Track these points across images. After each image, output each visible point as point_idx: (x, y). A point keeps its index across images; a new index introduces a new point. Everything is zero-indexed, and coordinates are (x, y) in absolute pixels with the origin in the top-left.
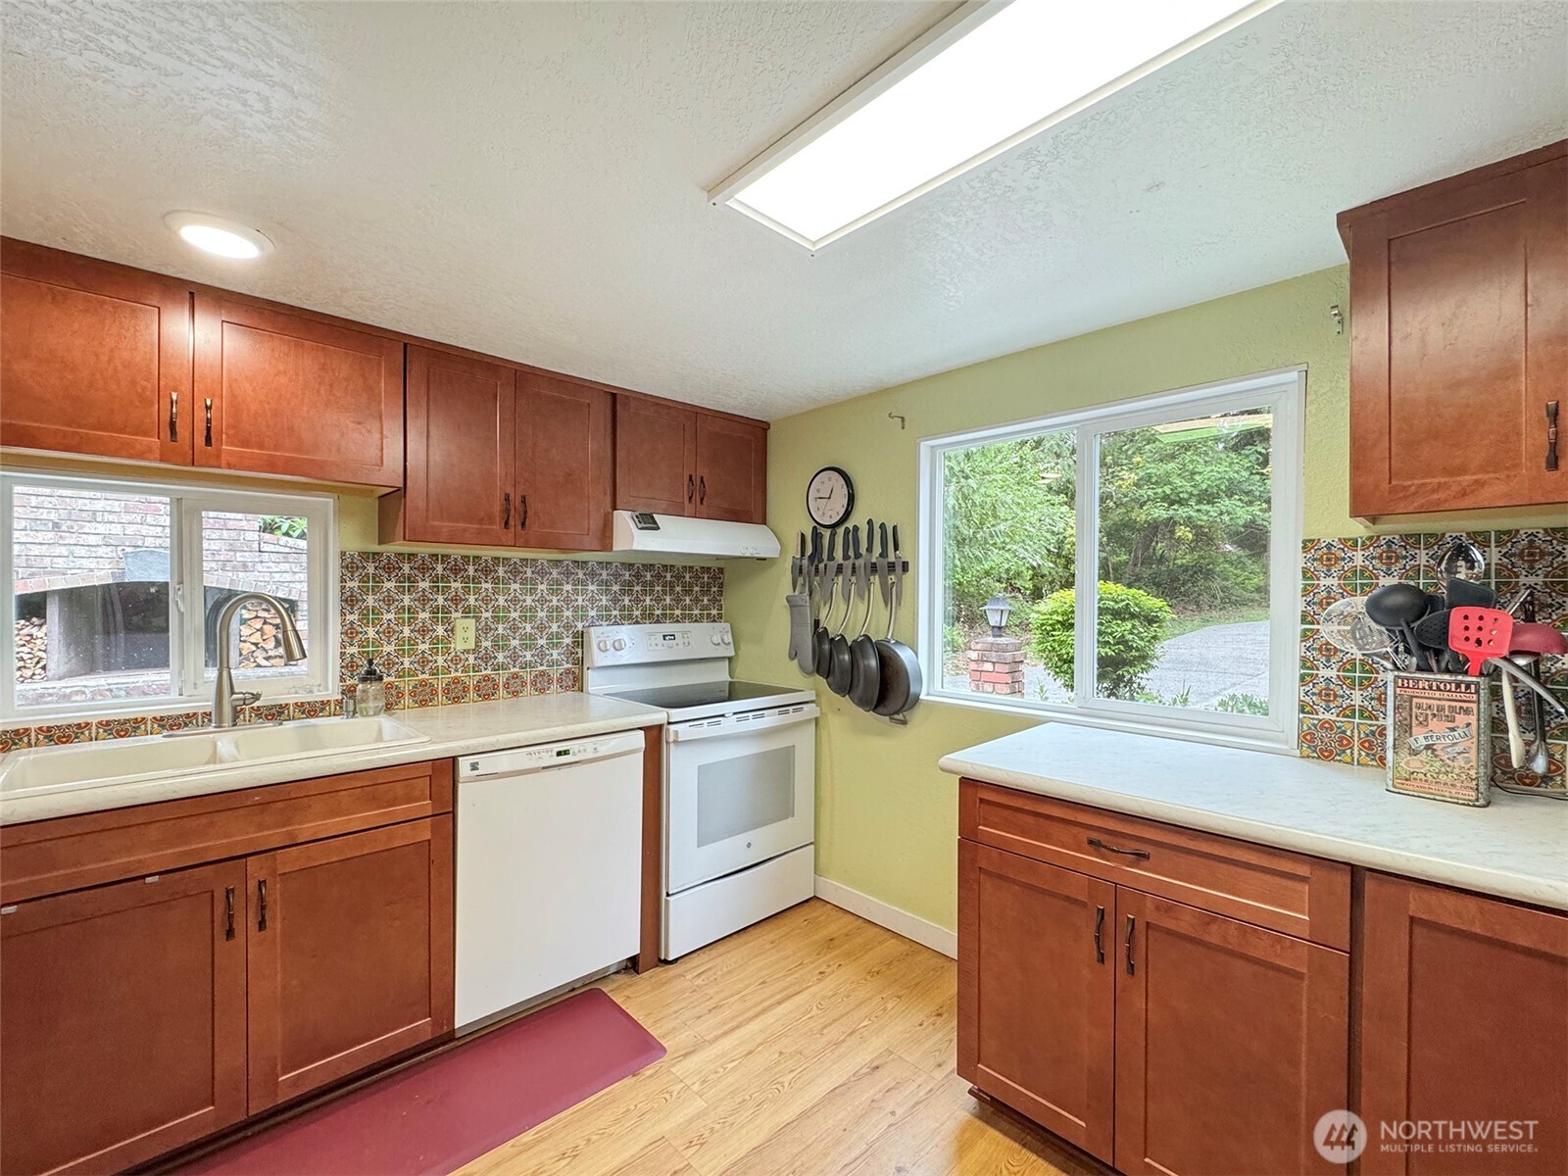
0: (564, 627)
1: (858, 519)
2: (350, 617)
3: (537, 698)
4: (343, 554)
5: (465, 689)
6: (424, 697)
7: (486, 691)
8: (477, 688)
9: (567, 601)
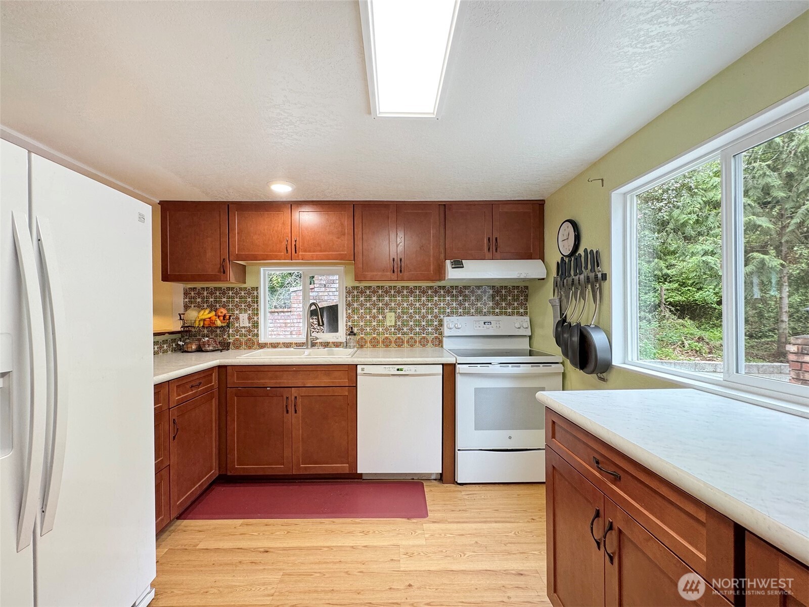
0: (434, 317)
1: (581, 251)
2: (349, 311)
3: (421, 348)
4: (346, 287)
5: (390, 342)
6: (375, 344)
7: (399, 343)
8: (395, 342)
9: (436, 305)
